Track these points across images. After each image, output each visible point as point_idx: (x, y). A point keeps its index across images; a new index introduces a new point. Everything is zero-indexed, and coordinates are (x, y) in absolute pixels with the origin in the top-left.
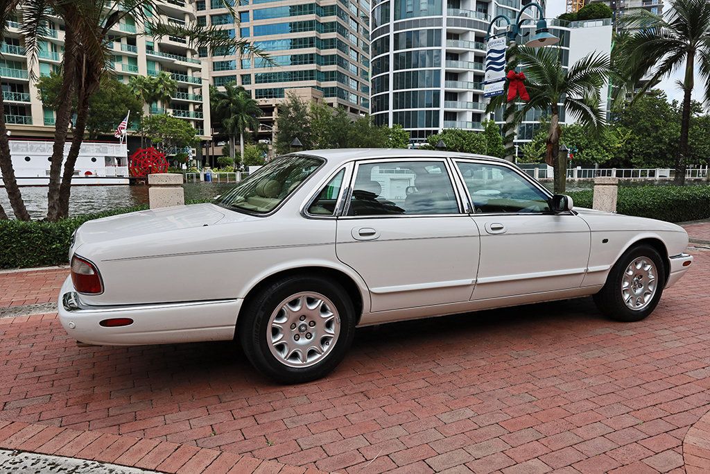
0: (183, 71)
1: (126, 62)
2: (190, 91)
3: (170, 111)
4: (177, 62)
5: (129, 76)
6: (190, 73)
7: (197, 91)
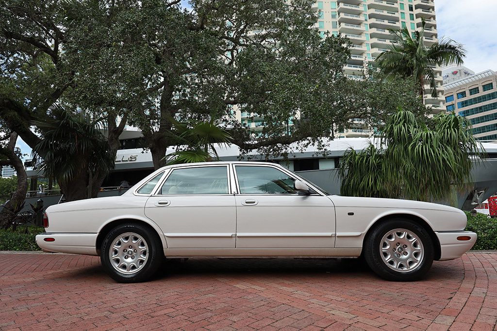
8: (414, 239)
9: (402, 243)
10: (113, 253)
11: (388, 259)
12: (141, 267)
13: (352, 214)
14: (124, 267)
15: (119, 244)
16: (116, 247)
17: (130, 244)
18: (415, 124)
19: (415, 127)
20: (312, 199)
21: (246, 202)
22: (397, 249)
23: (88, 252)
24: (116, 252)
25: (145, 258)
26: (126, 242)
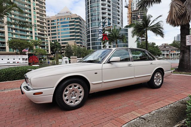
0: (44, 39)
1: (30, 37)
2: (45, 43)
3: (41, 48)
4: (42, 37)
5: (31, 40)
6: (45, 39)
7: (47, 43)
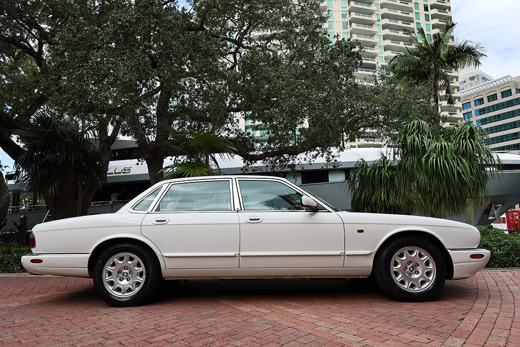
8: (426, 257)
9: (414, 262)
10: (107, 275)
11: (399, 278)
12: (137, 289)
13: (362, 231)
14: (119, 290)
15: (114, 265)
16: (109, 268)
17: (125, 264)
18: (429, 134)
19: (429, 137)
20: (320, 215)
21: (250, 219)
22: (408, 268)
23: (79, 273)
24: (110, 274)
25: (142, 280)
26: (121, 262)
